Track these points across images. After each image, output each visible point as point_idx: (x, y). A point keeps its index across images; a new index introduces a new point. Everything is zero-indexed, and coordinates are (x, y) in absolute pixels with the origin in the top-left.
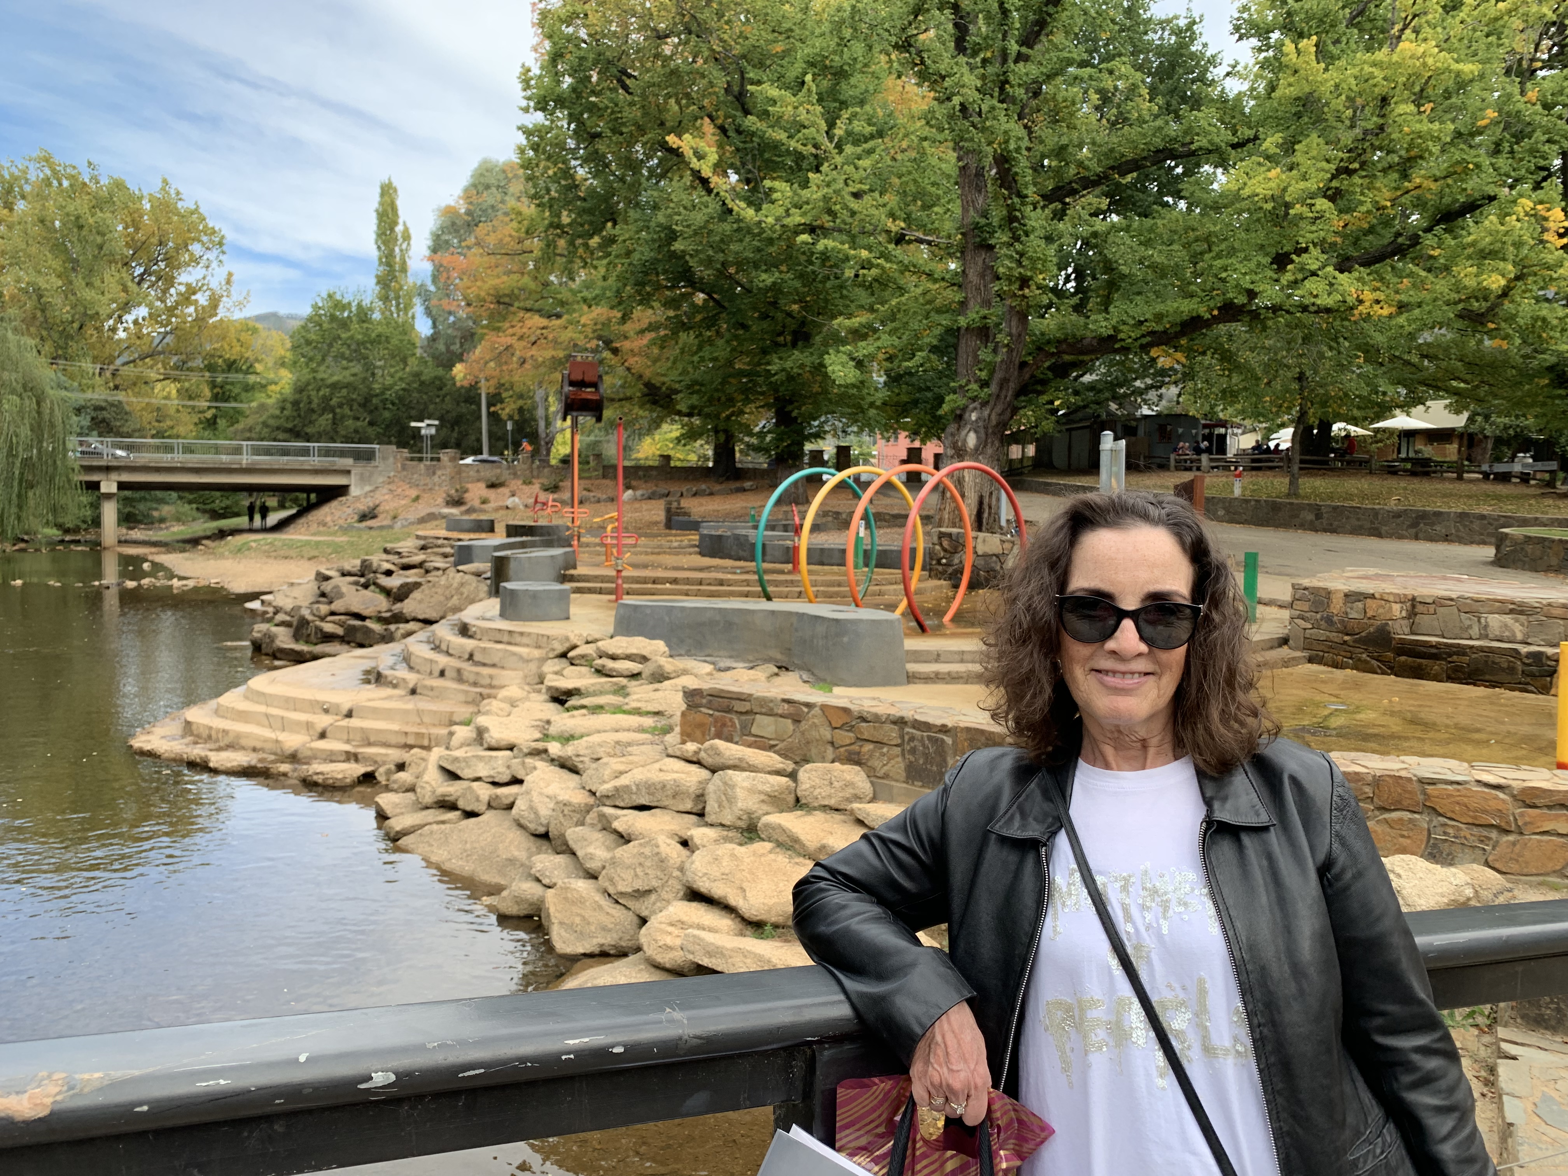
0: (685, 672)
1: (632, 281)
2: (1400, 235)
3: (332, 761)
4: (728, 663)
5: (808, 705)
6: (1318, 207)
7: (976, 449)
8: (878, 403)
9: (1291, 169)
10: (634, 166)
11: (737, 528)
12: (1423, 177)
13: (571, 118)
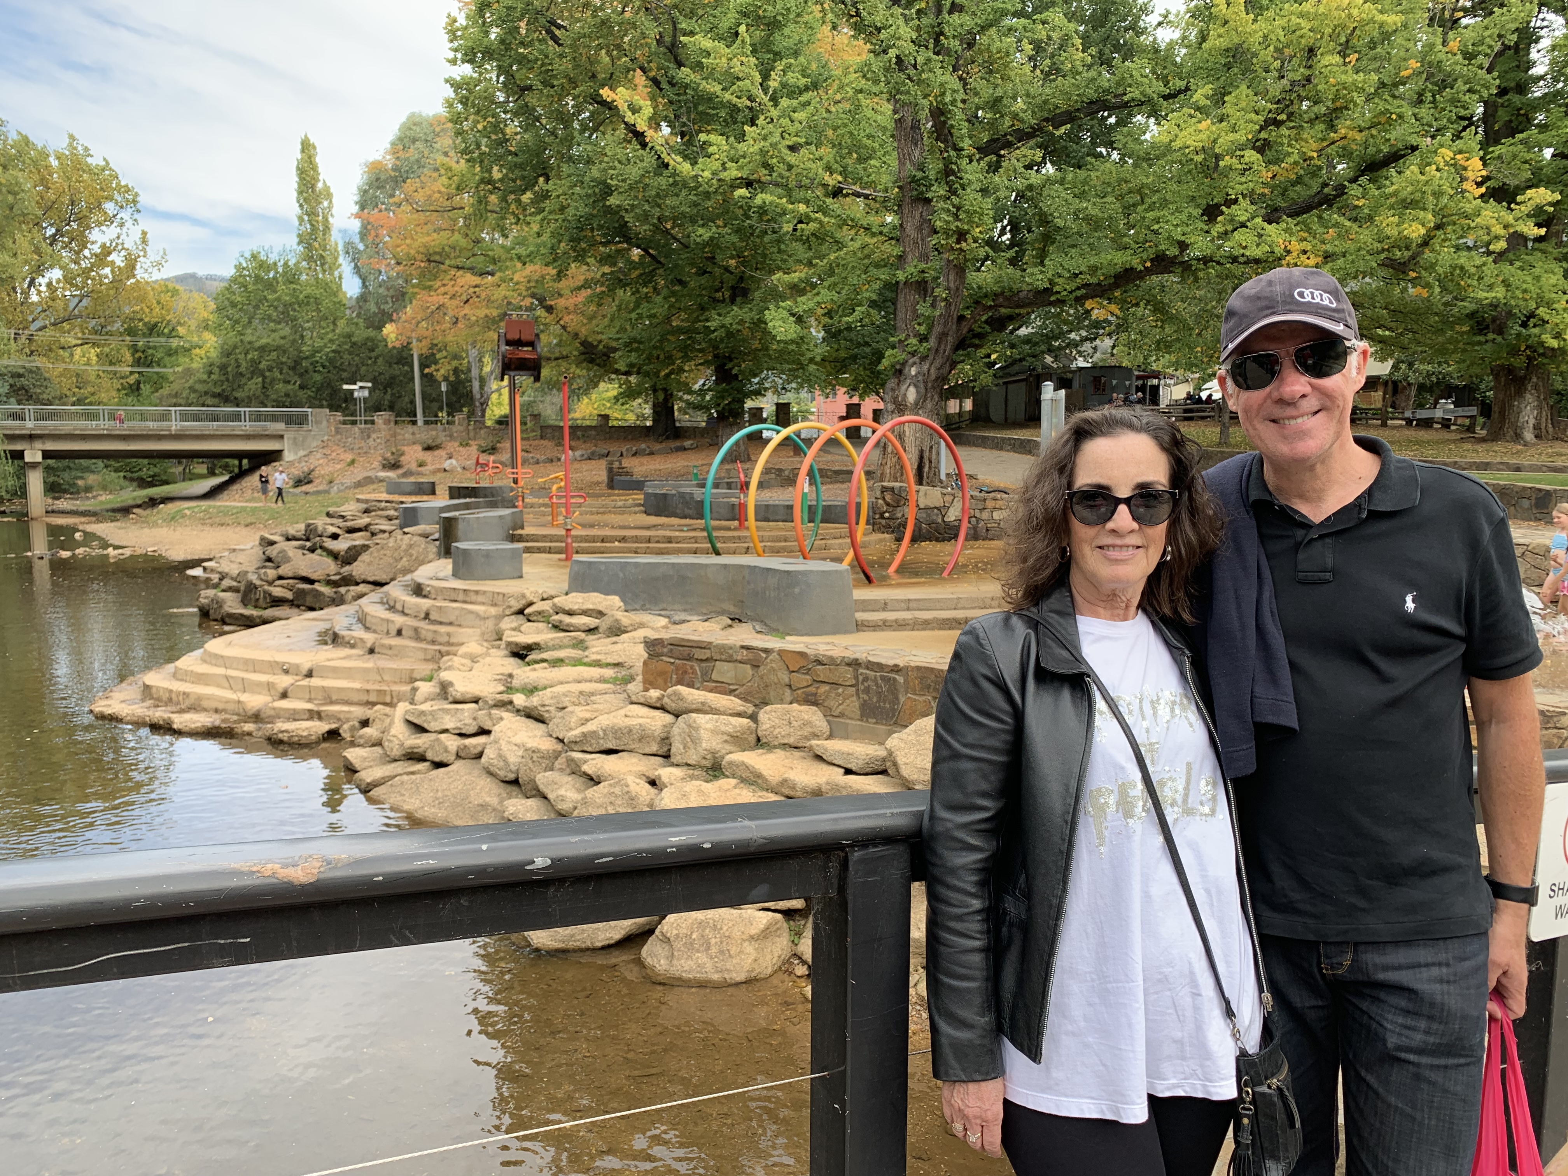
0: (642, 625)
1: (566, 238)
2: (1327, 185)
3: (295, 720)
4: (683, 616)
5: (766, 651)
6: (1246, 159)
7: (916, 403)
8: (818, 359)
9: (1221, 121)
10: (565, 119)
11: (681, 486)
12: (1348, 128)
13: (501, 70)
